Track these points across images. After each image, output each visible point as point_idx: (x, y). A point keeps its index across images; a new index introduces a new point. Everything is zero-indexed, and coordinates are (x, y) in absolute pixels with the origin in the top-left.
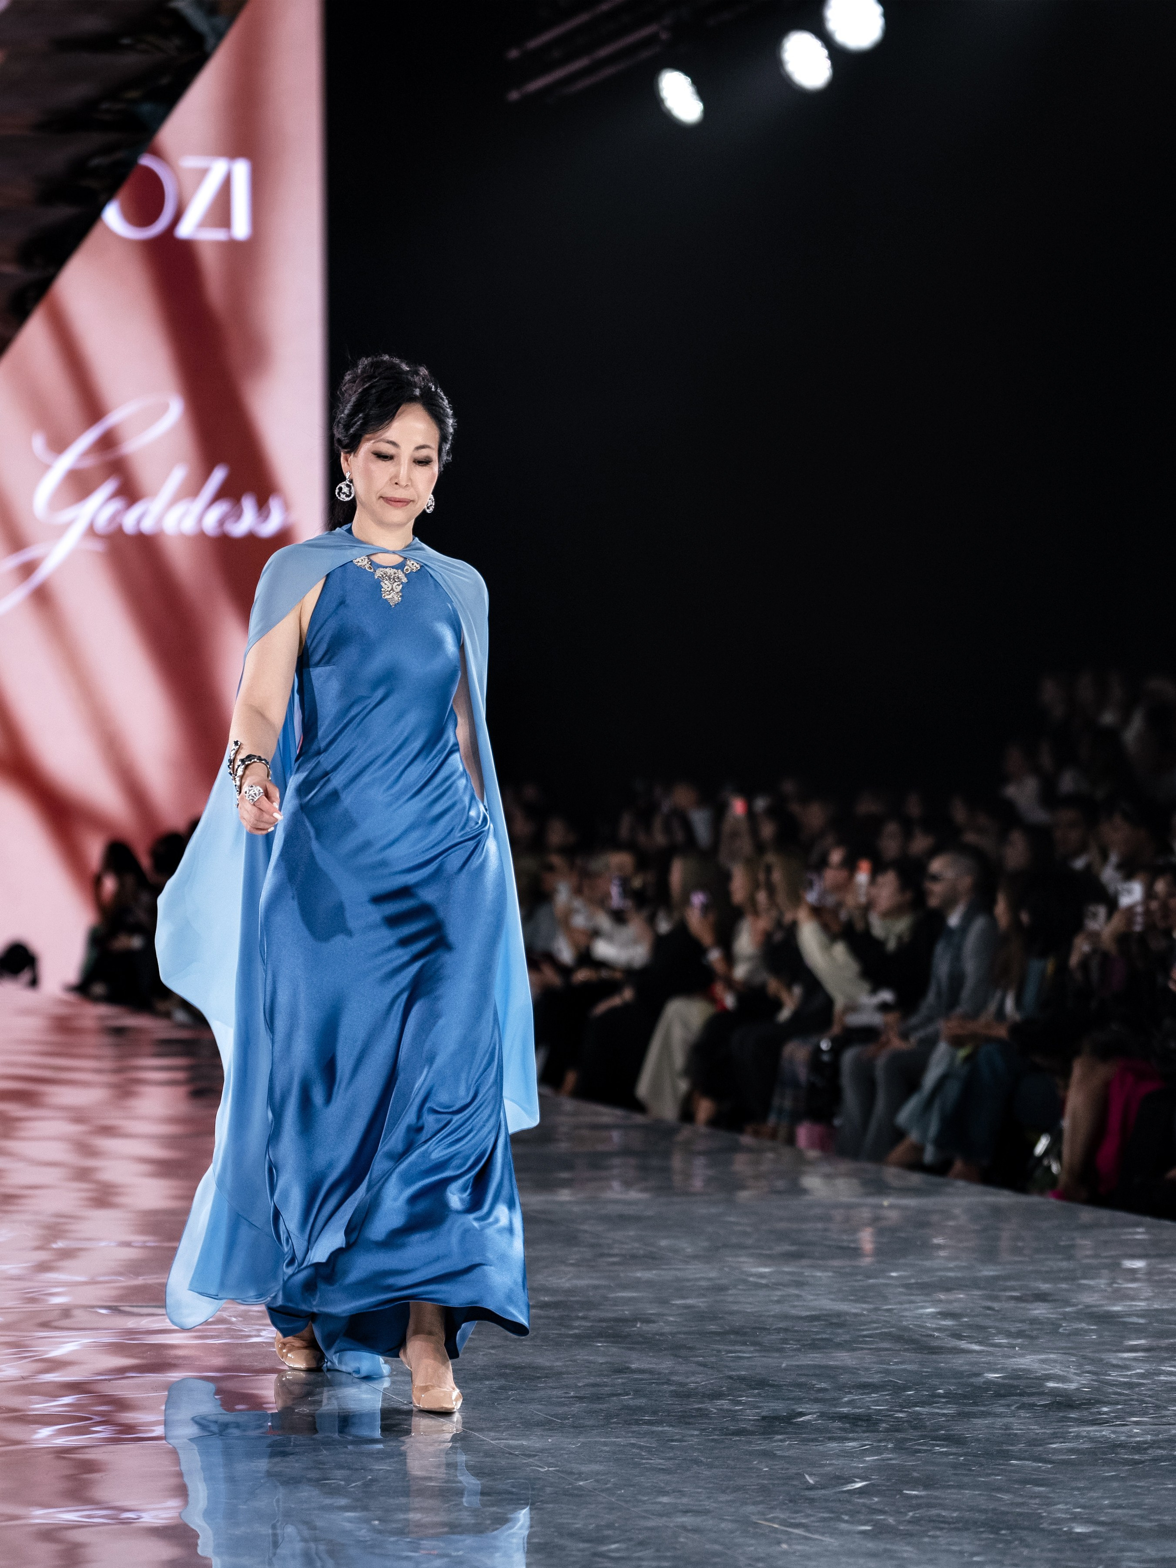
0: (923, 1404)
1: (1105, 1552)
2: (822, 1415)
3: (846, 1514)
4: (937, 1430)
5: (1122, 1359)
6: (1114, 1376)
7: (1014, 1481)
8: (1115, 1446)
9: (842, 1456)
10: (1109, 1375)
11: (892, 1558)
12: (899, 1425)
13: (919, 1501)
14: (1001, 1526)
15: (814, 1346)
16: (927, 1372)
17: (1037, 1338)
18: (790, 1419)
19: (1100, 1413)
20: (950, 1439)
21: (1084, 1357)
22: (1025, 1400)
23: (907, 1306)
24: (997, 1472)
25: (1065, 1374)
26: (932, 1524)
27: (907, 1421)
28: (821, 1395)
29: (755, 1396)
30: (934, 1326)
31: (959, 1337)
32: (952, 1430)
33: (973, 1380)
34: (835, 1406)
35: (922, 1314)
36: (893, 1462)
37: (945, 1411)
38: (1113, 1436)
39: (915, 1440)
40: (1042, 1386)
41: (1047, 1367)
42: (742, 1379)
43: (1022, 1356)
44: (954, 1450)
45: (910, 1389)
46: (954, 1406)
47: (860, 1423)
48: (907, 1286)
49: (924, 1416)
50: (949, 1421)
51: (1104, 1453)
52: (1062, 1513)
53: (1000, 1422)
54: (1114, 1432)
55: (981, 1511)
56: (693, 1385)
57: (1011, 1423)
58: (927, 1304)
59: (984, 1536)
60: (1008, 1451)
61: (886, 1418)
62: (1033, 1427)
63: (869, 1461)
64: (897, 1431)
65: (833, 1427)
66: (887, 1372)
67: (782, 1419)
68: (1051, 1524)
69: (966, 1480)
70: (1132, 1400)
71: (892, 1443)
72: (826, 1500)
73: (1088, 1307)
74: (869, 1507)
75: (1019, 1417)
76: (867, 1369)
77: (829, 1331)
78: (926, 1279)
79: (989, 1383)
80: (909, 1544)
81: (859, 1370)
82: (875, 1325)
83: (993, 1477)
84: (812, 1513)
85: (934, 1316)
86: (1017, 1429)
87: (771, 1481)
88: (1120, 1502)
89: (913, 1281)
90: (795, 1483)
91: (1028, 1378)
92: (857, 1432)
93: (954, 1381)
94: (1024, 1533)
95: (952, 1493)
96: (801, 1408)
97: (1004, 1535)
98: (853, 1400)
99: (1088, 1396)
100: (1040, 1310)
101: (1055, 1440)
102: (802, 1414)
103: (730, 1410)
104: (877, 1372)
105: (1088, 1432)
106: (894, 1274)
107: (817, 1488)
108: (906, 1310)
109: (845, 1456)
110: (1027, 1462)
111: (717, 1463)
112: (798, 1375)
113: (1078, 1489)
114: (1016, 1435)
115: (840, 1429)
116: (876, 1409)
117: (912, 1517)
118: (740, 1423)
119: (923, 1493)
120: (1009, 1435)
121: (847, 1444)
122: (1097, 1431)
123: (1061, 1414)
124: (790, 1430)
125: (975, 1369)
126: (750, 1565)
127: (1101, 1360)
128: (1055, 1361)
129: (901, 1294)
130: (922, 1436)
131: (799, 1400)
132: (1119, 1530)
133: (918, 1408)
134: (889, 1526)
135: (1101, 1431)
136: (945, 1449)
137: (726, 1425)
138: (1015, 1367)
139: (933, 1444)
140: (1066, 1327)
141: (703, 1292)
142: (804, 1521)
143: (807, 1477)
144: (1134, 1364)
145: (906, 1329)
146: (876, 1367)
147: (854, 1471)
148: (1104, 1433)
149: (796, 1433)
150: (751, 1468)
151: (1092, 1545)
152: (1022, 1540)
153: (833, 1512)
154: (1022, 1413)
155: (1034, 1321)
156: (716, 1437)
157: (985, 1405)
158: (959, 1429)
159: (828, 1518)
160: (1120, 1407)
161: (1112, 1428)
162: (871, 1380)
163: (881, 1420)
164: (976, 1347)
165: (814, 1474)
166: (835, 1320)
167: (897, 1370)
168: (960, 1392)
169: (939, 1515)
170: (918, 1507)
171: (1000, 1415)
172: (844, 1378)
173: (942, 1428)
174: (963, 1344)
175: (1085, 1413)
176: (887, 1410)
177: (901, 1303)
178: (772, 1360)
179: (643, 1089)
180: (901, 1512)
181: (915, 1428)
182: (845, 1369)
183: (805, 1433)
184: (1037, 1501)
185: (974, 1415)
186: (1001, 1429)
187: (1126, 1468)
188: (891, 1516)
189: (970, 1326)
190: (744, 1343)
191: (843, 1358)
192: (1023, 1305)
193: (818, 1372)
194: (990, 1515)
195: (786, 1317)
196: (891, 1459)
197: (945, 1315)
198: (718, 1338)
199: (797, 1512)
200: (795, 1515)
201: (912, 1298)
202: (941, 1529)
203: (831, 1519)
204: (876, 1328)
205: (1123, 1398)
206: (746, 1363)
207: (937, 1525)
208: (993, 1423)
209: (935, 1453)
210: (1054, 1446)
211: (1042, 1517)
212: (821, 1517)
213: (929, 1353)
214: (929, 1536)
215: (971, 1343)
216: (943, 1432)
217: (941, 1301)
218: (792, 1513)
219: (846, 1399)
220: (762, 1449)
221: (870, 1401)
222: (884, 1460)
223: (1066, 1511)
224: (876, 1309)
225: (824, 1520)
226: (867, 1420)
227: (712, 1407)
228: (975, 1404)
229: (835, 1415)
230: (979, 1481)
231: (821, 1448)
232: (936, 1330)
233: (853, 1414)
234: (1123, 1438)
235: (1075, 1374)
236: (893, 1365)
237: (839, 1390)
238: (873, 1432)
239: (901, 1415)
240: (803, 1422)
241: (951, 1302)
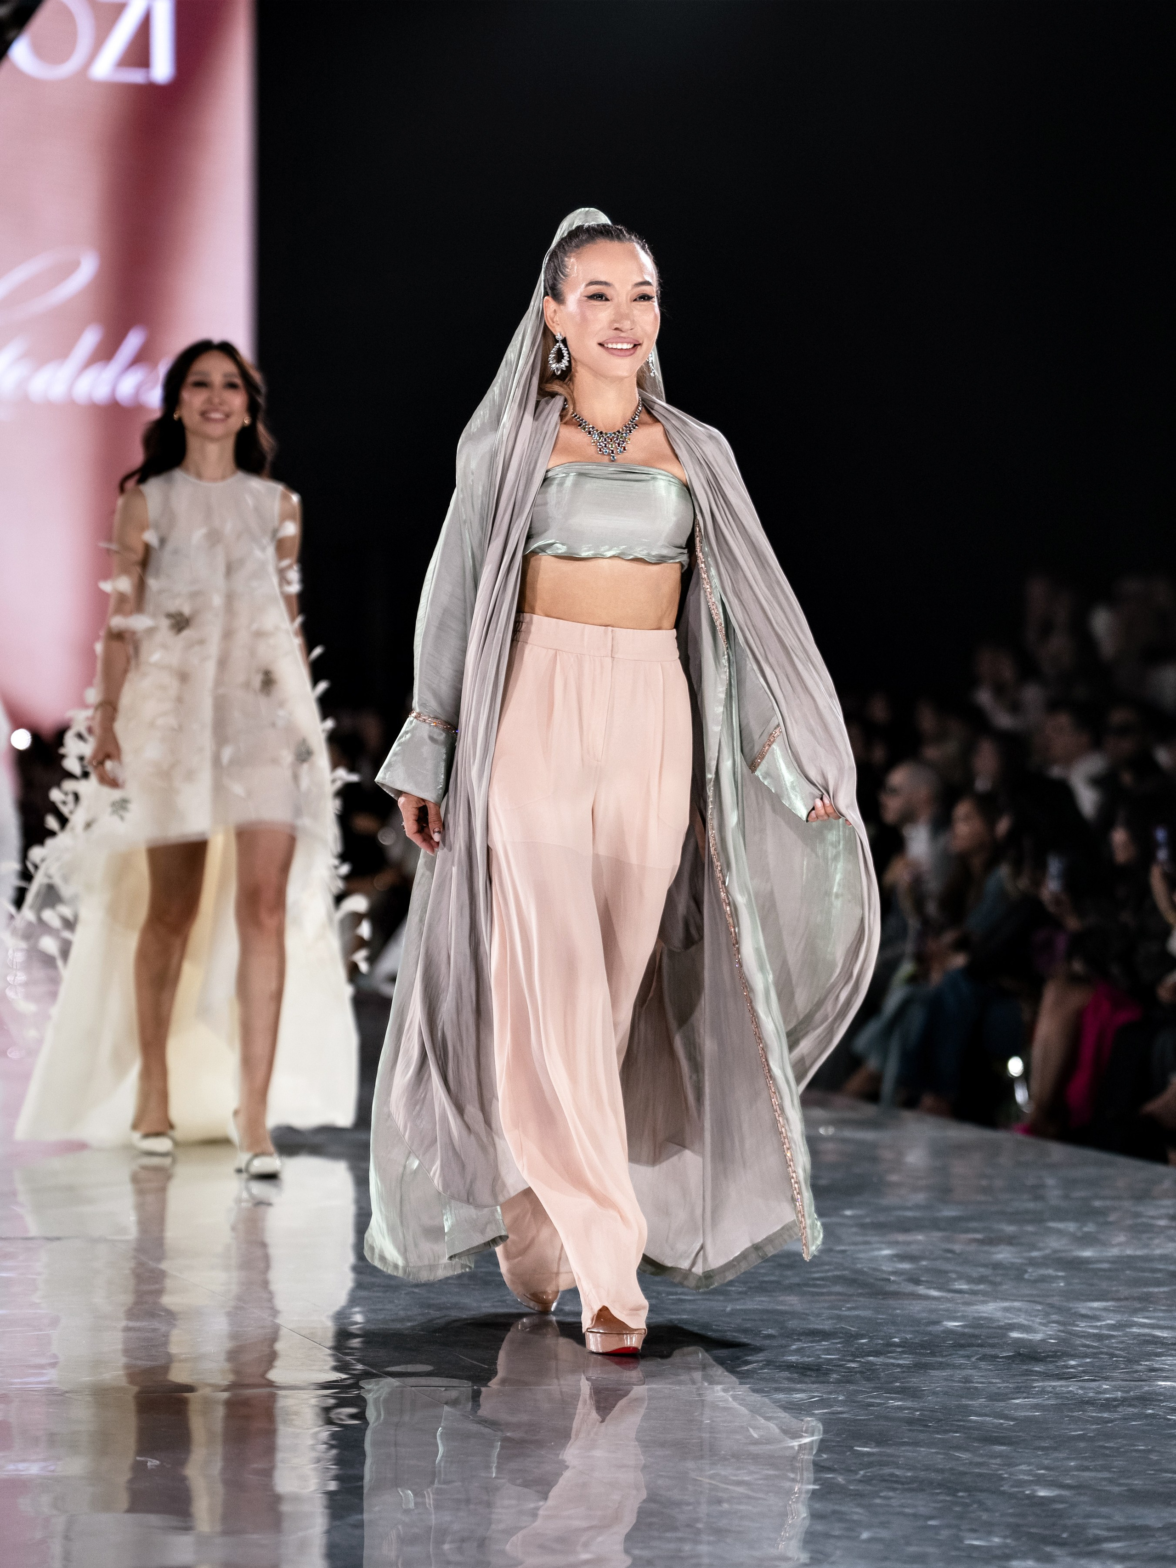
0: (877, 1354)
1: (1070, 1518)
2: (769, 1364)
3: (792, 1472)
4: (892, 1382)
5: (1092, 1309)
6: (1082, 1326)
7: (974, 1438)
8: (1083, 1403)
9: (790, 1409)
10: (1077, 1326)
11: (840, 1520)
12: (851, 1376)
13: (872, 1459)
14: (958, 1487)
15: (763, 1288)
16: (881, 1319)
17: (1000, 1284)
18: (734, 1368)
19: (1067, 1367)
20: (906, 1392)
21: (1052, 1306)
22: (988, 1351)
23: (862, 1247)
24: (955, 1428)
25: (1030, 1323)
26: (884, 1484)
27: (861, 1372)
28: (767, 1342)
30: (890, 1269)
31: (917, 1282)
32: (908, 1382)
33: (931, 1328)
34: (783, 1354)
35: (877, 1256)
36: (844, 1416)
37: (901, 1362)
38: (1080, 1392)
39: (868, 1393)
40: (1004, 1336)
41: (1011, 1316)
43: (984, 1302)
44: (909, 1404)
45: (862, 1336)
46: (910, 1356)
47: (809, 1373)
48: (863, 1226)
49: (878, 1367)
50: (904, 1372)
51: (1071, 1410)
52: (1025, 1475)
53: (959, 1374)
54: (1081, 1388)
55: (938, 1471)
57: (971, 1376)
58: (883, 1246)
59: (941, 1498)
60: (967, 1406)
61: (838, 1368)
62: (994, 1381)
63: (818, 1414)
64: (849, 1382)
65: (780, 1377)
66: (839, 1318)
68: (1012, 1486)
69: (922, 1436)
70: (1102, 1353)
71: (844, 1395)
72: (772, 1456)
73: (1055, 1251)
74: (817, 1465)
75: (980, 1368)
76: (818, 1315)
77: (777, 1272)
78: (882, 1218)
79: (950, 1332)
80: (859, 1505)
81: (808, 1315)
82: (827, 1267)
83: (951, 1434)
84: (756, 1470)
85: (891, 1258)
86: (978, 1383)
87: (712, 1435)
88: (1086, 1463)
89: (868, 1220)
90: (738, 1437)
91: (989, 1327)
92: (806, 1383)
93: (911, 1329)
94: (981, 1496)
95: (907, 1451)
96: (746, 1355)
97: (962, 1497)
98: (803, 1348)
99: (1054, 1348)
100: (1004, 1254)
101: (1018, 1395)
102: (746, 1362)
104: (829, 1318)
105: (1054, 1387)
106: (848, 1213)
107: (762, 1443)
108: (860, 1251)
109: (792, 1409)
110: (988, 1419)
112: (744, 1320)
113: (1043, 1449)
114: (976, 1388)
115: (789, 1379)
116: (826, 1358)
117: (864, 1476)
119: (875, 1450)
120: (969, 1389)
122: (1061, 1386)
123: (1025, 1367)
124: (734, 1379)
125: (934, 1317)
127: (1070, 1309)
128: (1020, 1310)
129: (856, 1234)
130: (875, 1388)
132: (1085, 1494)
133: (871, 1358)
134: (838, 1485)
135: (1069, 1386)
136: (900, 1403)
138: (976, 1315)
139: (887, 1397)
140: (1032, 1273)
142: (746, 1478)
143: (751, 1430)
144: (1104, 1314)
145: (860, 1272)
146: (827, 1313)
147: (802, 1425)
148: (1071, 1389)
149: (740, 1383)
150: (692, 1421)
151: (1055, 1510)
152: (980, 1503)
153: (778, 1469)
154: (982, 1364)
155: (997, 1266)
157: (942, 1356)
158: (914, 1381)
159: (772, 1475)
160: (1088, 1360)
161: (1080, 1384)
162: (822, 1327)
163: (831, 1370)
164: (934, 1293)
165: (759, 1428)
166: (785, 1261)
167: (848, 1317)
168: (917, 1341)
169: (892, 1475)
170: (870, 1465)
171: (960, 1367)
172: (792, 1324)
173: (897, 1379)
174: (921, 1290)
175: (1051, 1367)
176: (839, 1359)
177: (855, 1244)
178: (716, 1304)
180: (851, 1471)
181: (868, 1379)
182: (793, 1314)
184: (998, 1461)
185: (930, 1366)
186: (960, 1382)
187: (1094, 1427)
188: (841, 1474)
189: (927, 1270)
191: (792, 1302)
192: (986, 1248)
193: (765, 1317)
194: (947, 1475)
196: (842, 1413)
197: (902, 1258)
199: (739, 1469)
200: (738, 1472)
201: (868, 1239)
202: (894, 1490)
203: (777, 1476)
204: (828, 1271)
205: (1091, 1350)
206: (688, 1306)
207: (889, 1485)
208: (952, 1376)
209: (888, 1407)
210: (1017, 1401)
211: (1003, 1479)
212: (766, 1475)
213: (883, 1299)
214: (881, 1497)
215: (929, 1288)
216: (898, 1384)
217: (897, 1243)
218: (734, 1469)
219: (794, 1347)
221: (820, 1350)
222: (833, 1413)
223: (1029, 1473)
224: (829, 1250)
225: (767, 1478)
226: (817, 1370)
228: (933, 1354)
229: (784, 1364)
230: (936, 1438)
232: (894, 1273)
233: (801, 1363)
234: (1091, 1395)
235: (1040, 1324)
236: (845, 1311)
237: (788, 1337)
238: (824, 1382)
239: (853, 1365)
240: (748, 1370)
241: (909, 1243)
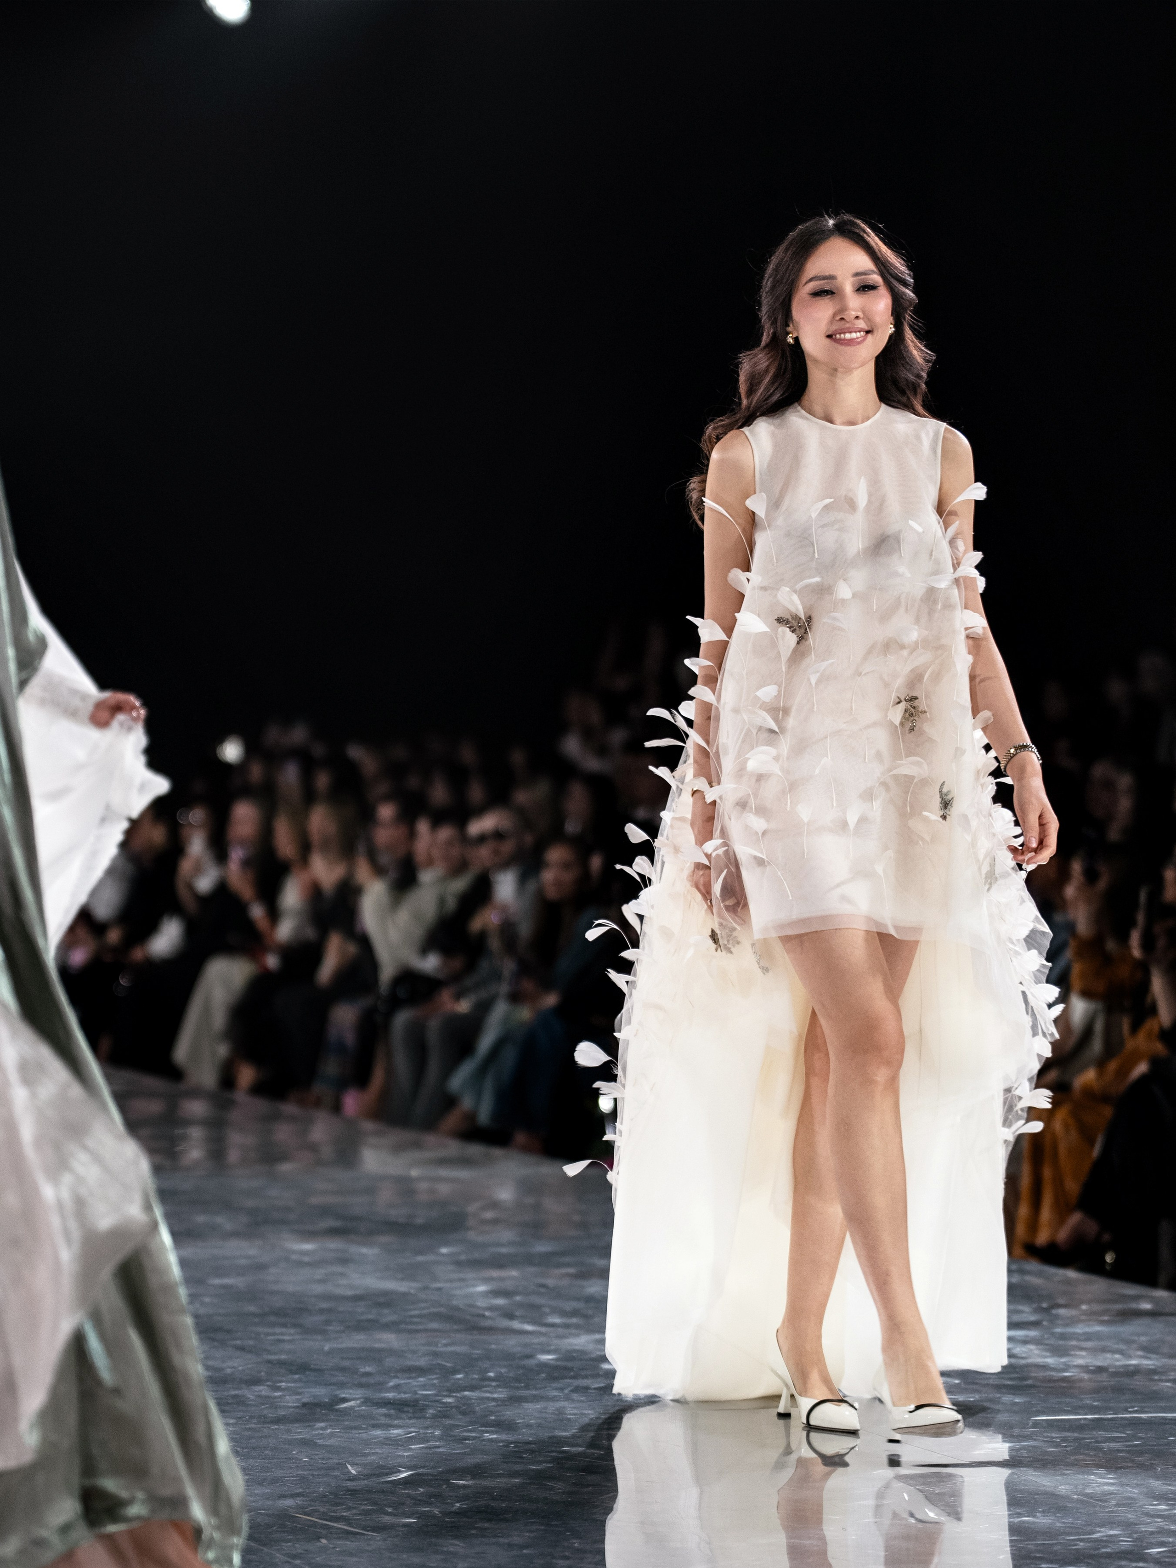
0: (472, 1388)
2: (367, 1401)
3: (390, 1507)
4: (487, 1416)
9: (386, 1444)
12: (447, 1411)
14: (551, 1516)
15: (361, 1326)
16: (476, 1354)
17: (592, 1316)
18: (332, 1406)
20: (502, 1426)
22: (579, 1382)
23: (457, 1284)
26: (481, 1516)
27: (455, 1407)
28: (364, 1380)
29: (295, 1381)
30: (485, 1305)
31: (511, 1316)
32: (503, 1415)
33: (526, 1362)
34: (380, 1391)
35: (472, 1293)
36: (441, 1450)
37: (495, 1396)
39: (464, 1427)
40: (597, 1368)
42: (281, 1363)
43: (576, 1335)
44: (507, 1437)
45: (459, 1372)
46: (505, 1390)
47: (406, 1409)
48: (458, 1263)
49: (474, 1401)
50: (499, 1406)
53: (552, 1406)
55: (531, 1501)
56: (229, 1371)
57: (564, 1407)
58: (478, 1282)
61: (434, 1404)
62: (586, 1411)
63: (415, 1449)
64: (445, 1417)
65: (377, 1414)
66: (435, 1354)
67: (324, 1406)
71: (440, 1430)
72: (370, 1491)
74: (413, 1499)
75: (576, 1401)
76: (414, 1352)
77: (374, 1311)
78: (477, 1255)
79: (542, 1365)
80: (455, 1537)
81: (406, 1352)
82: (424, 1305)
84: (354, 1506)
85: (486, 1294)
87: (311, 1472)
89: (463, 1257)
90: (337, 1473)
91: (581, 1360)
92: (404, 1419)
93: (505, 1363)
95: (501, 1483)
96: (344, 1393)
98: (399, 1385)
102: (345, 1400)
103: (269, 1397)
104: (425, 1355)
106: (444, 1250)
107: (359, 1479)
108: (456, 1288)
109: (390, 1445)
111: (254, 1454)
112: (342, 1358)
115: (386, 1416)
116: (422, 1394)
118: (279, 1410)
119: (470, 1483)
121: (392, 1432)
124: (332, 1417)
125: (527, 1351)
126: (288, 1562)
129: (451, 1271)
130: (470, 1422)
131: (342, 1385)
133: (467, 1393)
134: (435, 1517)
136: (494, 1436)
137: (265, 1412)
138: (569, 1348)
139: (482, 1431)
141: (241, 1271)
142: (345, 1514)
143: (349, 1466)
145: (455, 1308)
146: (424, 1349)
147: (399, 1460)
149: (338, 1420)
150: (290, 1459)
153: (375, 1504)
154: (576, 1397)
156: (253, 1426)
157: (537, 1389)
158: (509, 1414)
159: (371, 1510)
162: (418, 1363)
163: (427, 1406)
164: (529, 1327)
165: (357, 1464)
166: (382, 1300)
167: (446, 1352)
168: (514, 1375)
171: (554, 1399)
172: (389, 1362)
173: (492, 1413)
174: (516, 1325)
176: (436, 1395)
177: (451, 1281)
178: (315, 1343)
179: (181, 1052)
180: (448, 1504)
181: (464, 1413)
182: (391, 1352)
183: (347, 1420)
185: (525, 1399)
186: (553, 1414)
189: (522, 1305)
190: (284, 1325)
191: (389, 1339)
192: (581, 1282)
193: (362, 1355)
194: (541, 1505)
195: (329, 1297)
196: (438, 1447)
197: (497, 1293)
198: (256, 1320)
200: (335, 1508)
201: (461, 1275)
202: (491, 1520)
203: (373, 1511)
204: (425, 1308)
206: (287, 1347)
207: (485, 1516)
208: (545, 1408)
209: (483, 1441)
212: (363, 1510)
213: (479, 1334)
215: (523, 1323)
216: (492, 1418)
217: (492, 1279)
218: (331, 1505)
219: (391, 1384)
220: (302, 1439)
221: (417, 1386)
222: (430, 1448)
224: (426, 1288)
226: (414, 1406)
227: (250, 1394)
228: (527, 1387)
229: (380, 1401)
230: (530, 1469)
231: (364, 1436)
232: (489, 1309)
233: (400, 1400)
236: (442, 1347)
237: (385, 1374)
238: (420, 1418)
239: (449, 1400)
240: (346, 1408)
241: (502, 1279)
